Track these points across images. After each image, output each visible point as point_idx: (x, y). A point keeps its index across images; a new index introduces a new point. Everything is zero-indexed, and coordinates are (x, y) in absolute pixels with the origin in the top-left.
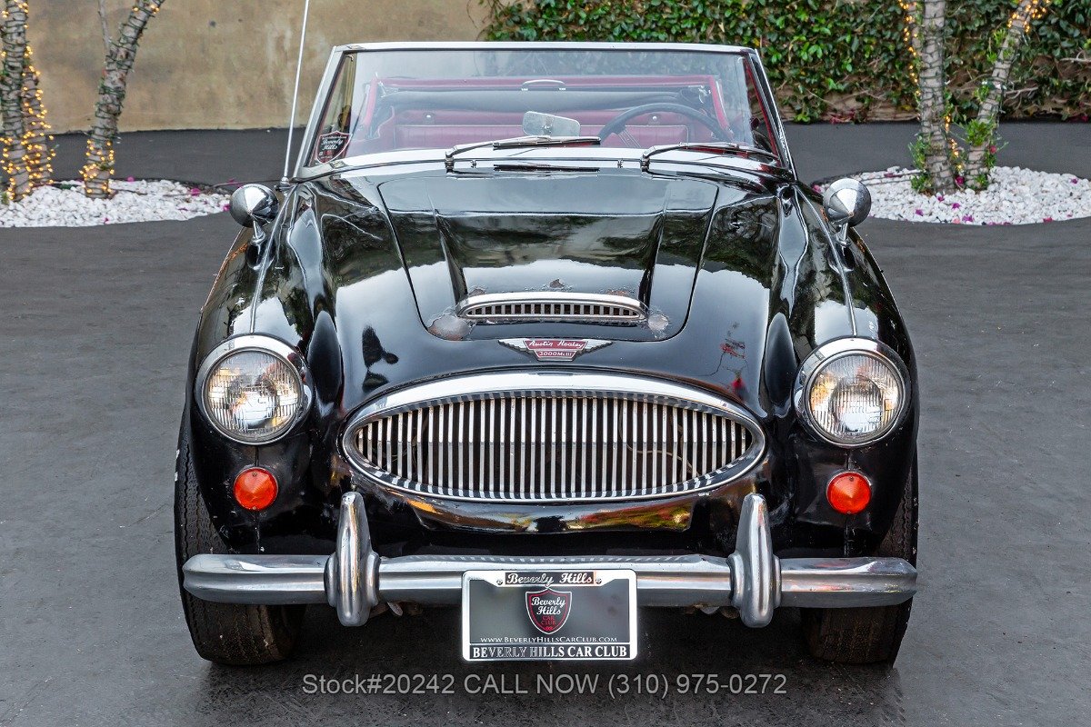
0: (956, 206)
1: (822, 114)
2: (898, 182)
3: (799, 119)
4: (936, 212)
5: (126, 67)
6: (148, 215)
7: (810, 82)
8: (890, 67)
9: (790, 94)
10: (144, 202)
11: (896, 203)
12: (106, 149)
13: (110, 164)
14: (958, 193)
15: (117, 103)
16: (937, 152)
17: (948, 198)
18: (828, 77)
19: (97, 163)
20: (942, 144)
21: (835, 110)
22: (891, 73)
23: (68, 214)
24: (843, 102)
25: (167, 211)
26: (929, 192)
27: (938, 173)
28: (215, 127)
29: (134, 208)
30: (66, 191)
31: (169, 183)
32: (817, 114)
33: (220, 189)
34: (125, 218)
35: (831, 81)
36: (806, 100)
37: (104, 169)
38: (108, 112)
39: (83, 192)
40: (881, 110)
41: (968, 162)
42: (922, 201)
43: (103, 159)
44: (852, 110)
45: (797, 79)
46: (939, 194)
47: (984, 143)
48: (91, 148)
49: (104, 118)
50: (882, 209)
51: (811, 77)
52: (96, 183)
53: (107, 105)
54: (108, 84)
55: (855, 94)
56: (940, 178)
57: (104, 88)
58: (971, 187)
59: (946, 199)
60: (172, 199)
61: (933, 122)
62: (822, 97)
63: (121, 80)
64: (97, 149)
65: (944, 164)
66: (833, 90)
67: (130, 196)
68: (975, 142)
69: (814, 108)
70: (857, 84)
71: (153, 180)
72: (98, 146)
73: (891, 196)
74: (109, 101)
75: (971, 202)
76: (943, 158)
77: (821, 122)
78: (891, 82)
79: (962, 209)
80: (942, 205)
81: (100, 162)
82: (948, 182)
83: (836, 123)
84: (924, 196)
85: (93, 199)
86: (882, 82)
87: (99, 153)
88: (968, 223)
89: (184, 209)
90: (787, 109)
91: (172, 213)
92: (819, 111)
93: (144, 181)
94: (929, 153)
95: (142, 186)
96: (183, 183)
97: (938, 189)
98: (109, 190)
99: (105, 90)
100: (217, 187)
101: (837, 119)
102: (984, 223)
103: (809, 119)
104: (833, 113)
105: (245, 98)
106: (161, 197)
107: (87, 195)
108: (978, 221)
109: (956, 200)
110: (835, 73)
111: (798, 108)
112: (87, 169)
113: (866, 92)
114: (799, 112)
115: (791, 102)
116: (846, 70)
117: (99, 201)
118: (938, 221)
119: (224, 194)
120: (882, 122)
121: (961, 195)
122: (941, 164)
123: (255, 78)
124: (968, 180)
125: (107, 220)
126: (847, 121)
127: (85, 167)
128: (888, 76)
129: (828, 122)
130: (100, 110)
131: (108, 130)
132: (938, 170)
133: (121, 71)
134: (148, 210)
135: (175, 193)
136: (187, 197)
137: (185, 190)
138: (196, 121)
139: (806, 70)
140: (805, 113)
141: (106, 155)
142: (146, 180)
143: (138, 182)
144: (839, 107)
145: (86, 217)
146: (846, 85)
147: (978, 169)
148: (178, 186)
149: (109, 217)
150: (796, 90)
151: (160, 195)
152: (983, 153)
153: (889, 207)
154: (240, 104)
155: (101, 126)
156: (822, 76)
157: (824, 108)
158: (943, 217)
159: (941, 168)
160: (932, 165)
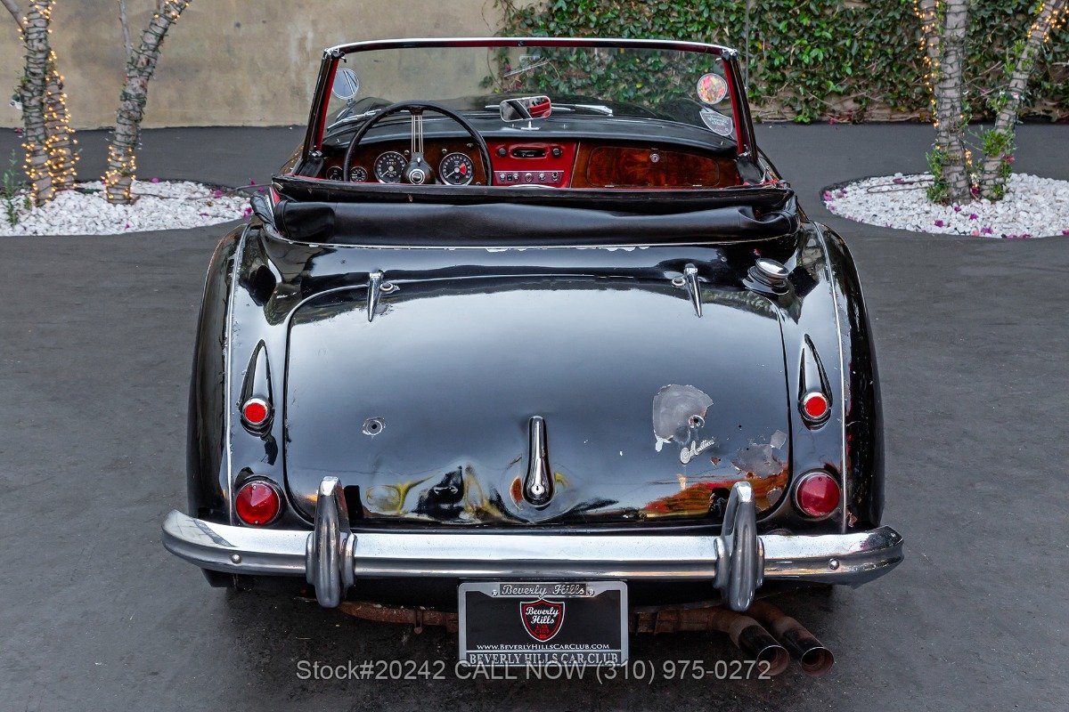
0: (973, 217)
1: (821, 115)
2: (911, 190)
3: (799, 119)
4: (954, 223)
5: (147, 74)
6: (169, 222)
7: (810, 84)
8: (887, 70)
9: (791, 95)
10: (166, 207)
11: (912, 213)
12: (128, 155)
13: (131, 170)
14: (974, 203)
15: (137, 109)
16: (953, 162)
17: (964, 208)
18: (828, 79)
19: (118, 169)
20: (959, 154)
21: (834, 111)
22: (888, 76)
23: (89, 220)
24: (841, 103)
25: (188, 217)
26: (945, 202)
27: (955, 183)
28: (240, 124)
29: (155, 214)
30: (89, 196)
31: (193, 184)
32: (816, 115)
33: (242, 192)
34: (146, 224)
35: (831, 83)
36: (807, 101)
37: (126, 175)
38: (129, 118)
39: (105, 197)
40: (878, 111)
41: (983, 172)
42: (938, 211)
43: (124, 165)
44: (850, 111)
45: (798, 81)
46: (955, 205)
47: (1000, 153)
48: (113, 154)
49: (125, 124)
50: (898, 219)
51: (811, 79)
52: (117, 189)
53: (128, 112)
54: (129, 91)
55: (853, 96)
56: (956, 188)
57: (125, 94)
58: (987, 197)
59: (963, 210)
60: (193, 202)
61: (951, 132)
62: (822, 99)
63: (142, 86)
64: (119, 156)
65: (960, 175)
66: (832, 92)
67: (151, 201)
68: (991, 152)
69: (814, 109)
70: (856, 86)
71: (177, 181)
72: (119, 152)
73: (906, 205)
74: (131, 107)
75: (987, 212)
76: (960, 169)
77: (819, 122)
78: (889, 84)
79: (980, 219)
80: (959, 215)
81: (121, 168)
82: (964, 192)
83: (834, 123)
84: (940, 206)
85: (115, 205)
86: (879, 85)
87: (120, 159)
88: (987, 235)
89: (205, 214)
90: (787, 109)
91: (193, 218)
92: (819, 112)
93: (168, 183)
94: (945, 163)
95: (164, 188)
96: (206, 185)
97: (955, 199)
98: (131, 196)
99: (126, 97)
100: (239, 190)
101: (836, 120)
102: (1004, 236)
103: (809, 120)
104: (832, 114)
105: (268, 96)
106: (183, 201)
107: (109, 201)
108: (997, 234)
109: (973, 211)
110: (835, 76)
111: (798, 109)
112: (109, 175)
113: (864, 94)
114: (799, 113)
115: (792, 103)
116: (845, 72)
117: (120, 207)
118: (956, 233)
119: (245, 197)
120: (878, 123)
121: (977, 206)
122: (958, 174)
123: (279, 77)
124: (983, 190)
125: (128, 226)
126: (844, 121)
127: (107, 172)
128: (886, 79)
129: (827, 122)
130: (121, 116)
131: (130, 136)
132: (954, 180)
133: (142, 78)
134: (169, 216)
135: (198, 195)
136: (209, 200)
137: (207, 192)
138: (222, 118)
139: (806, 73)
140: (805, 114)
141: (128, 162)
142: (170, 181)
143: (162, 183)
144: (837, 108)
145: (107, 223)
146: (845, 87)
147: (994, 179)
148: (202, 188)
149: (130, 224)
150: (797, 92)
151: (182, 199)
152: (999, 163)
153: (905, 217)
154: (264, 102)
155: (122, 133)
156: (822, 78)
157: (824, 109)
158: (962, 228)
159: (957, 178)
160: (949, 175)
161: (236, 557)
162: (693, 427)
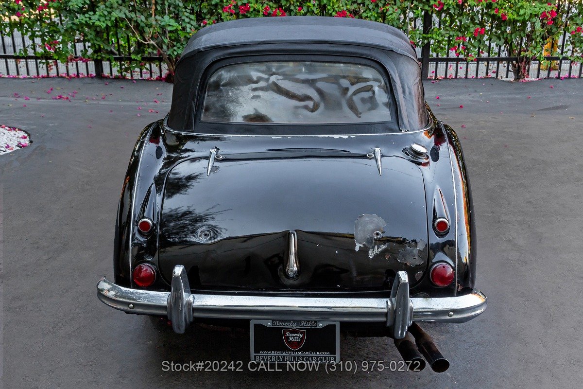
161: (131, 305)
162: (375, 238)
